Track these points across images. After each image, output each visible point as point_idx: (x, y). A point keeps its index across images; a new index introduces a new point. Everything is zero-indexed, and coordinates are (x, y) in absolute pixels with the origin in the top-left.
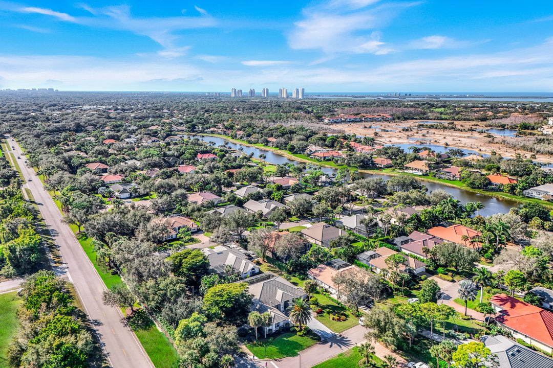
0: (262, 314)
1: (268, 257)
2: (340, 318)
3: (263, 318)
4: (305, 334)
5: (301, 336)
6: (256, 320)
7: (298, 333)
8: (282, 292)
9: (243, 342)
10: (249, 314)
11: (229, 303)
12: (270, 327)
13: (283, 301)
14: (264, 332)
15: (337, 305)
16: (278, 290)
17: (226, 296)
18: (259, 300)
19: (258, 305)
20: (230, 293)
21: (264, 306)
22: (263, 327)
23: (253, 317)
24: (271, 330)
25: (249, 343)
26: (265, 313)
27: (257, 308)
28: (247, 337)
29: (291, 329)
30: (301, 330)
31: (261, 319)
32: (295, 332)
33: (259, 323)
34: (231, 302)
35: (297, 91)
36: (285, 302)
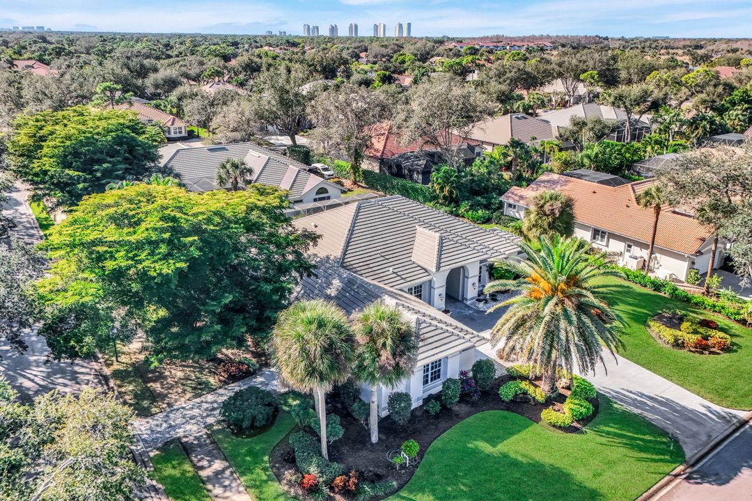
0: (356, 315)
1: (367, 174)
2: (706, 338)
3: (361, 338)
4: (585, 420)
5: (570, 429)
6: (315, 347)
7: (548, 415)
8: (438, 235)
9: (244, 470)
10: (282, 315)
11: (165, 257)
12: (401, 387)
13: (446, 270)
14: (366, 408)
15: (649, 291)
16: (420, 229)
17: (153, 221)
18: (342, 263)
19: (336, 283)
20: (180, 209)
21: (362, 286)
22: (363, 384)
23: (300, 329)
24: (405, 397)
25: (279, 478)
26: (371, 310)
27: (332, 292)
28: (274, 437)
29: (507, 392)
30: (556, 399)
31: (350, 339)
32: (525, 408)
33: (335, 366)
34: (175, 247)
35: (401, 26)
36: (453, 271)
